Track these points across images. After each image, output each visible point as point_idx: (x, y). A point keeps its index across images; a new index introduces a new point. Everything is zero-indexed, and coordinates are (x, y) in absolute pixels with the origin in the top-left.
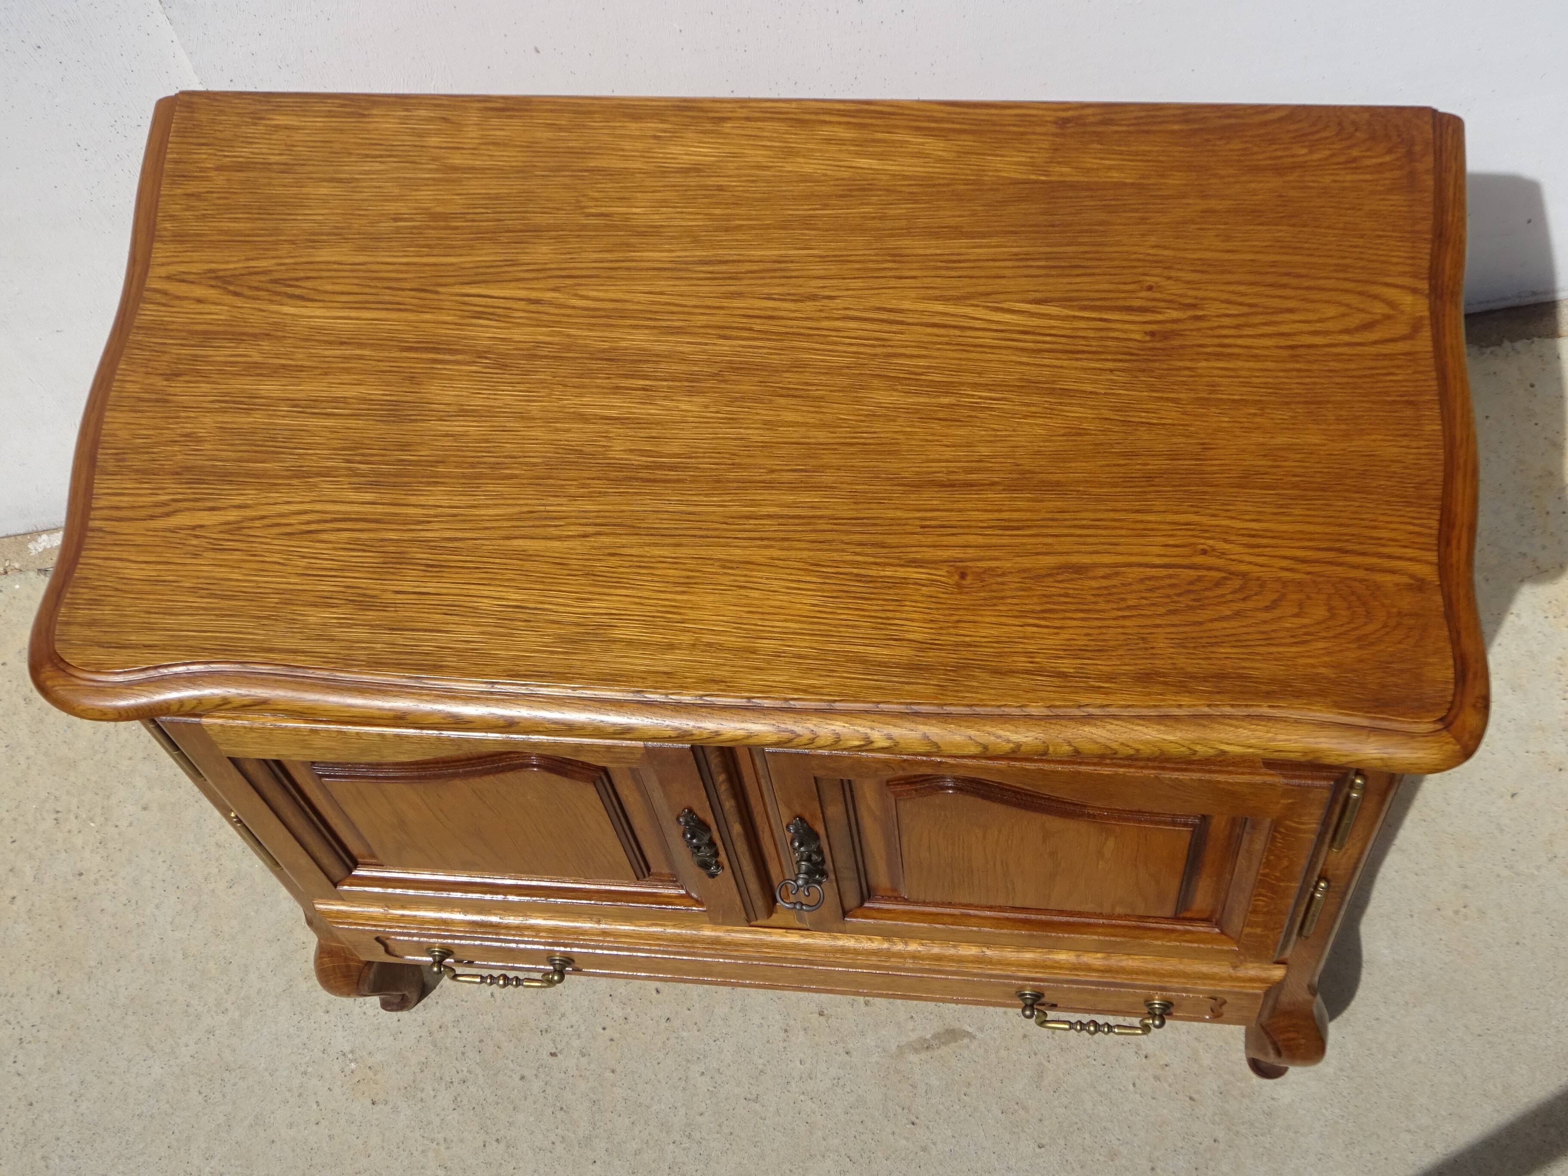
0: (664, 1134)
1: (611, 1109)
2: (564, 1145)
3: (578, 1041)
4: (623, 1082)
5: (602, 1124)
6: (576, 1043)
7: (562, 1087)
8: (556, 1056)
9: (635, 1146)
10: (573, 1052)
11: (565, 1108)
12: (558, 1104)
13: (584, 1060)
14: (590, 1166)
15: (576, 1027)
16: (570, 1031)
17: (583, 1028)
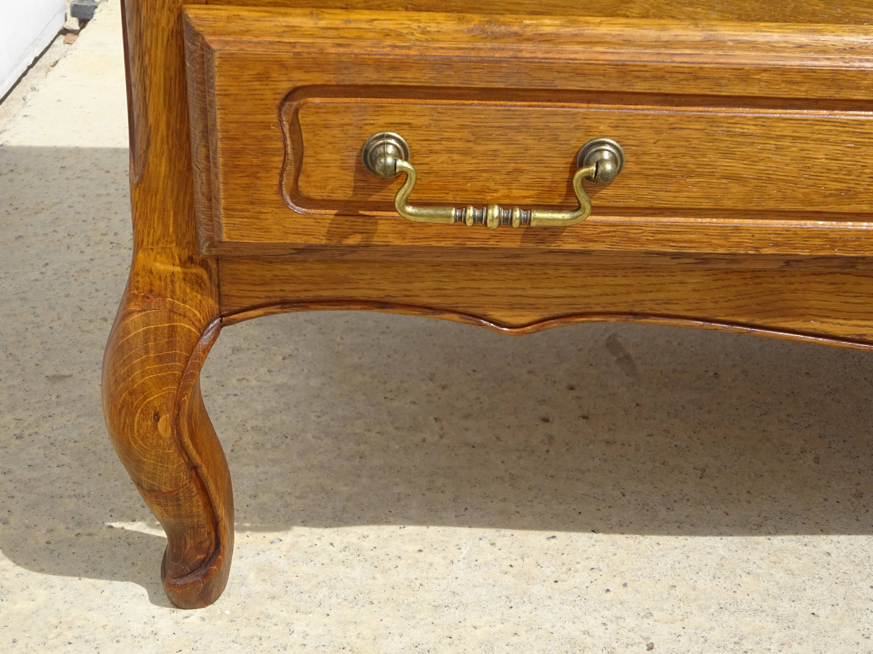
0: (759, 546)
1: (731, 593)
2: (795, 645)
3: (628, 620)
4: (687, 578)
5: (753, 603)
6: (631, 622)
7: (703, 640)
8: (652, 644)
9: (782, 574)
10: (646, 625)
11: (736, 639)
12: (732, 646)
13: (657, 615)
14: (821, 619)
15: (605, 621)
16: (612, 627)
17: (607, 613)
